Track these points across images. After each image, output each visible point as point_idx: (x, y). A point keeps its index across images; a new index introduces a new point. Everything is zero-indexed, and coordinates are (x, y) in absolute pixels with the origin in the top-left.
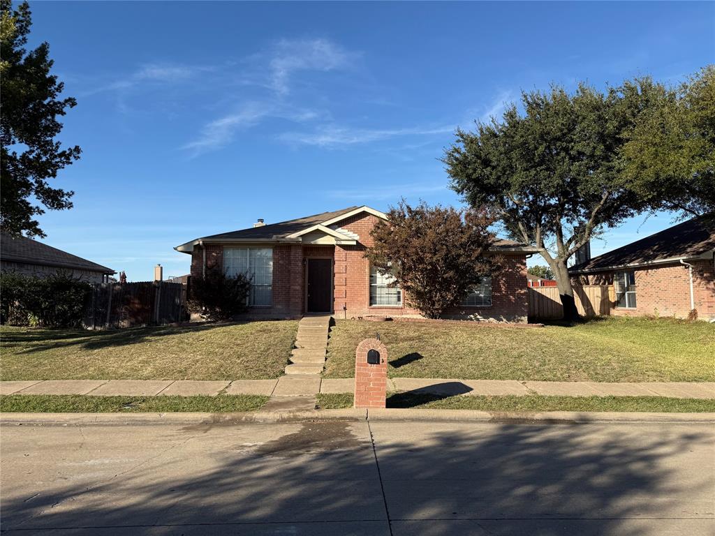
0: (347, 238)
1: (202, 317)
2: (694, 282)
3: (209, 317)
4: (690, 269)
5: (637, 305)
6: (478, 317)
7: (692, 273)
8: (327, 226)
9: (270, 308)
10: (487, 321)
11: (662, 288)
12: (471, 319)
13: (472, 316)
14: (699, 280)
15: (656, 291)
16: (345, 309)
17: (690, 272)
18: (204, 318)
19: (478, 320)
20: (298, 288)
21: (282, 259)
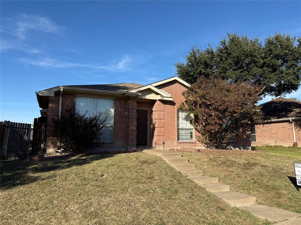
0: (167, 96)
1: (57, 152)
2: (295, 129)
3: (63, 152)
4: (293, 124)
5: (256, 140)
6: (232, 147)
7: (294, 125)
8: (156, 87)
9: (111, 143)
10: (235, 149)
11: (274, 132)
12: (228, 149)
13: (228, 147)
14: (298, 129)
15: (270, 134)
16: (164, 143)
17: (293, 125)
18: (58, 152)
19: (231, 149)
20: (134, 128)
21: (121, 107)
